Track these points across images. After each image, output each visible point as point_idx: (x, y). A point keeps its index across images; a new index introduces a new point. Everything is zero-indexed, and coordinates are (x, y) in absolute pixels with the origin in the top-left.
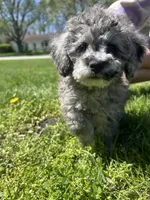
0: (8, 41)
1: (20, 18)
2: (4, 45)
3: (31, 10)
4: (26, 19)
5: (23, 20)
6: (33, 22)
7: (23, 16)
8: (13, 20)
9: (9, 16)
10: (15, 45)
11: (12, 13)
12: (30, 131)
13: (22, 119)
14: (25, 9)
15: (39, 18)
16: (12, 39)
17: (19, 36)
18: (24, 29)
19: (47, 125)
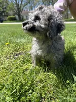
0: (14, 15)
1: (20, 3)
6: (26, 4)
8: (17, 4)
10: (17, 17)
11: (16, 0)
12: (11, 58)
15: (29, 3)
17: (19, 12)
18: (22, 9)
19: (20, 56)
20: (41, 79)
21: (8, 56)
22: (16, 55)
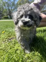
0: (7, 15)
1: (11, 8)
2: (6, 16)
3: (14, 6)
4: (12, 9)
5: (11, 9)
7: (12, 8)
8: (9, 9)
9: (7, 8)
10: (9, 16)
11: (8, 7)
13: (4, 38)
14: (12, 6)
16: (8, 15)
17: (10, 13)
18: (12, 12)
19: (12, 40)
20: (29, 56)
21: (4, 40)
22: (10, 39)
